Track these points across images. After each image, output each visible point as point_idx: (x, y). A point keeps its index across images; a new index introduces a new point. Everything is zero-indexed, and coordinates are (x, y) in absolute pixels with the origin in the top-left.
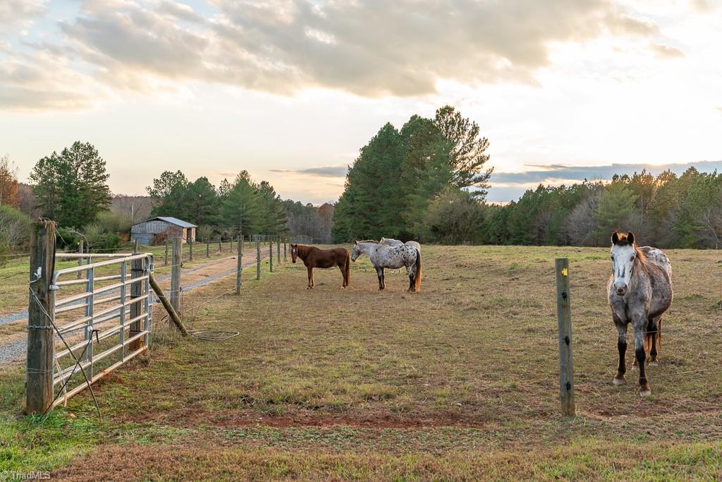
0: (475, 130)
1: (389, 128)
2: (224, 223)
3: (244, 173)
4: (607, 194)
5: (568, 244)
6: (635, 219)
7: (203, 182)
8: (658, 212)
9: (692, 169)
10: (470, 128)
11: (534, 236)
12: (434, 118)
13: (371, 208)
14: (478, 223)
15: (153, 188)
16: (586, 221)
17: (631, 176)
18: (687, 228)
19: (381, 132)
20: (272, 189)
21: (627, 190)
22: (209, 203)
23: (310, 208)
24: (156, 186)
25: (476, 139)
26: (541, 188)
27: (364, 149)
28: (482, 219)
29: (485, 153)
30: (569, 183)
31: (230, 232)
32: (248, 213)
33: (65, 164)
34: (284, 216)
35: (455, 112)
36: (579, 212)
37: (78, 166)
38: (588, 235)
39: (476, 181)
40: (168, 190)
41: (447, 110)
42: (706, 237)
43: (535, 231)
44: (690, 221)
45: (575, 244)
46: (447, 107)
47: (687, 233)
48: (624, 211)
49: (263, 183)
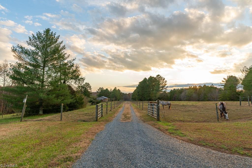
0: (164, 79)
1: (146, 79)
2: (112, 97)
3: (116, 88)
4: (188, 90)
5: (181, 101)
6: (194, 95)
7: (107, 89)
8: (199, 94)
9: (205, 85)
10: (163, 79)
11: (173, 99)
12: (156, 77)
13: (143, 94)
14: (167, 97)
15: (98, 91)
16: (184, 96)
17: (193, 87)
18: (206, 97)
19: (144, 79)
20: (120, 90)
21: (192, 89)
22: (108, 93)
23: (126, 94)
24: (98, 90)
25: (164, 81)
26: (174, 89)
27: (140, 83)
28: (168, 96)
29: (166, 83)
30: (180, 88)
31: (114, 99)
32: (117, 95)
33: (84, 87)
34: (122, 96)
35: (160, 76)
36: (183, 94)
37: (86, 87)
38: (185, 99)
39: (165, 89)
40: (100, 91)
41: (159, 75)
42: (210, 99)
43: (174, 98)
44: (206, 95)
45: (182, 101)
46: (158, 75)
47: (206, 98)
48: (192, 94)
49: (118, 89)
